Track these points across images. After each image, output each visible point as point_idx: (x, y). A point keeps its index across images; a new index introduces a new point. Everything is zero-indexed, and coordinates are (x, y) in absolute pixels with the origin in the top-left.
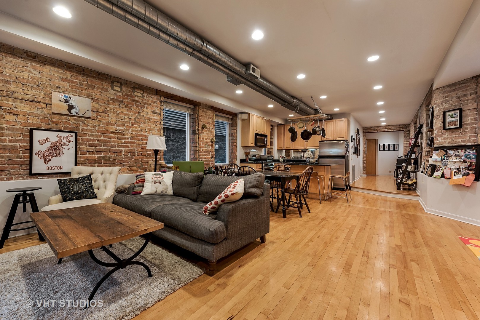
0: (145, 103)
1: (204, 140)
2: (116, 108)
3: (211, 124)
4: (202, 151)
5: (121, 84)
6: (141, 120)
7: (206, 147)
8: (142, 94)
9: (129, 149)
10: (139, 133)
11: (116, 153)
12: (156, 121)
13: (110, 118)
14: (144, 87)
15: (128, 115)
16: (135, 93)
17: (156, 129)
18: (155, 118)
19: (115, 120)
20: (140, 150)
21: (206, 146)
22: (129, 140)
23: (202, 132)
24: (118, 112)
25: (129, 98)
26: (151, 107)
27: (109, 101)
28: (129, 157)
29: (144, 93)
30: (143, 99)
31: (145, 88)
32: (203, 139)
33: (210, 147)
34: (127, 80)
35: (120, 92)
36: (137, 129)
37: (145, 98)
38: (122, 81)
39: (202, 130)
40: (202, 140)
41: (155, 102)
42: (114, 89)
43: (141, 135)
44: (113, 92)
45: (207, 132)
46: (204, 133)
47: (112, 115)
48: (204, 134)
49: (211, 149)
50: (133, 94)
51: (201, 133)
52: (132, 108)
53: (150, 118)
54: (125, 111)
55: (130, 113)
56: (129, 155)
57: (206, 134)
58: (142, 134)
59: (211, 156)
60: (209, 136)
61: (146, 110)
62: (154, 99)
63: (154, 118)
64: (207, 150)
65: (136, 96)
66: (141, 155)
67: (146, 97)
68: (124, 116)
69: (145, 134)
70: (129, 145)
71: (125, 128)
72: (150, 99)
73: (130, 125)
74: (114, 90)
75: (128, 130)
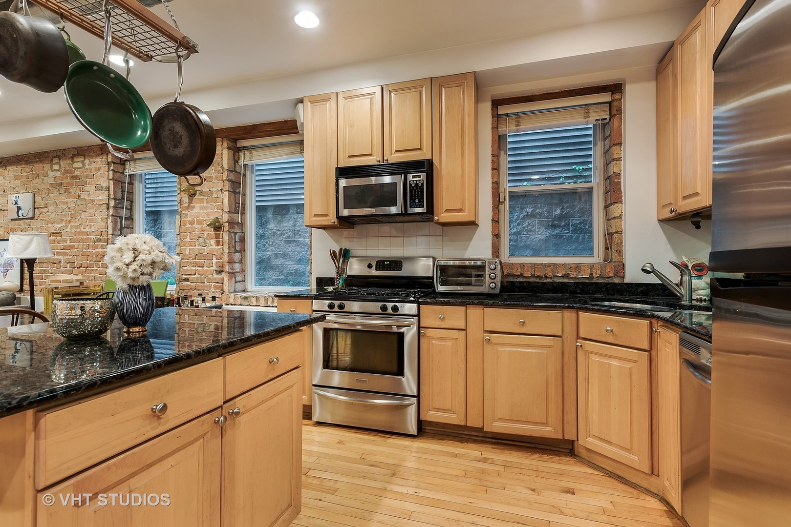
0: (87, 177)
1: (196, 226)
2: (56, 196)
3: (217, 178)
4: (190, 254)
5: (60, 159)
6: (81, 206)
7: (199, 245)
8: (83, 162)
9: (68, 257)
10: (79, 230)
11: (56, 263)
12: (101, 203)
13: (50, 213)
14: (85, 148)
15: (67, 203)
16: (75, 165)
17: (100, 217)
18: (100, 198)
19: (53, 215)
20: (79, 259)
21: (201, 240)
22: (69, 243)
23: (189, 206)
24: (58, 202)
25: (68, 175)
26: (94, 180)
27: (50, 188)
28: (68, 270)
29: (85, 159)
30: (84, 170)
31: (86, 150)
32: (191, 223)
33: (213, 242)
34: (65, 149)
35: (58, 170)
36: (76, 224)
37: (87, 167)
38: (60, 154)
39: (190, 202)
40: (188, 225)
41: (99, 169)
42: (53, 169)
43: (81, 233)
44: (52, 174)
45: (205, 204)
46: (193, 207)
47: (51, 208)
48: (195, 211)
49: (214, 247)
50: (72, 167)
51: (188, 208)
52: (71, 190)
53: (92, 201)
54: (64, 198)
55: (69, 200)
56: (68, 268)
57: (201, 208)
58: (83, 230)
59: (215, 268)
60: (208, 214)
61: (87, 188)
62: (99, 163)
63: (98, 198)
64: (201, 252)
65: (75, 169)
66: (81, 267)
67: (89, 165)
68: (62, 206)
69: (85, 230)
70: (68, 251)
71: (64, 224)
72: (94, 165)
73: (70, 218)
74: (53, 171)
75: (67, 227)
